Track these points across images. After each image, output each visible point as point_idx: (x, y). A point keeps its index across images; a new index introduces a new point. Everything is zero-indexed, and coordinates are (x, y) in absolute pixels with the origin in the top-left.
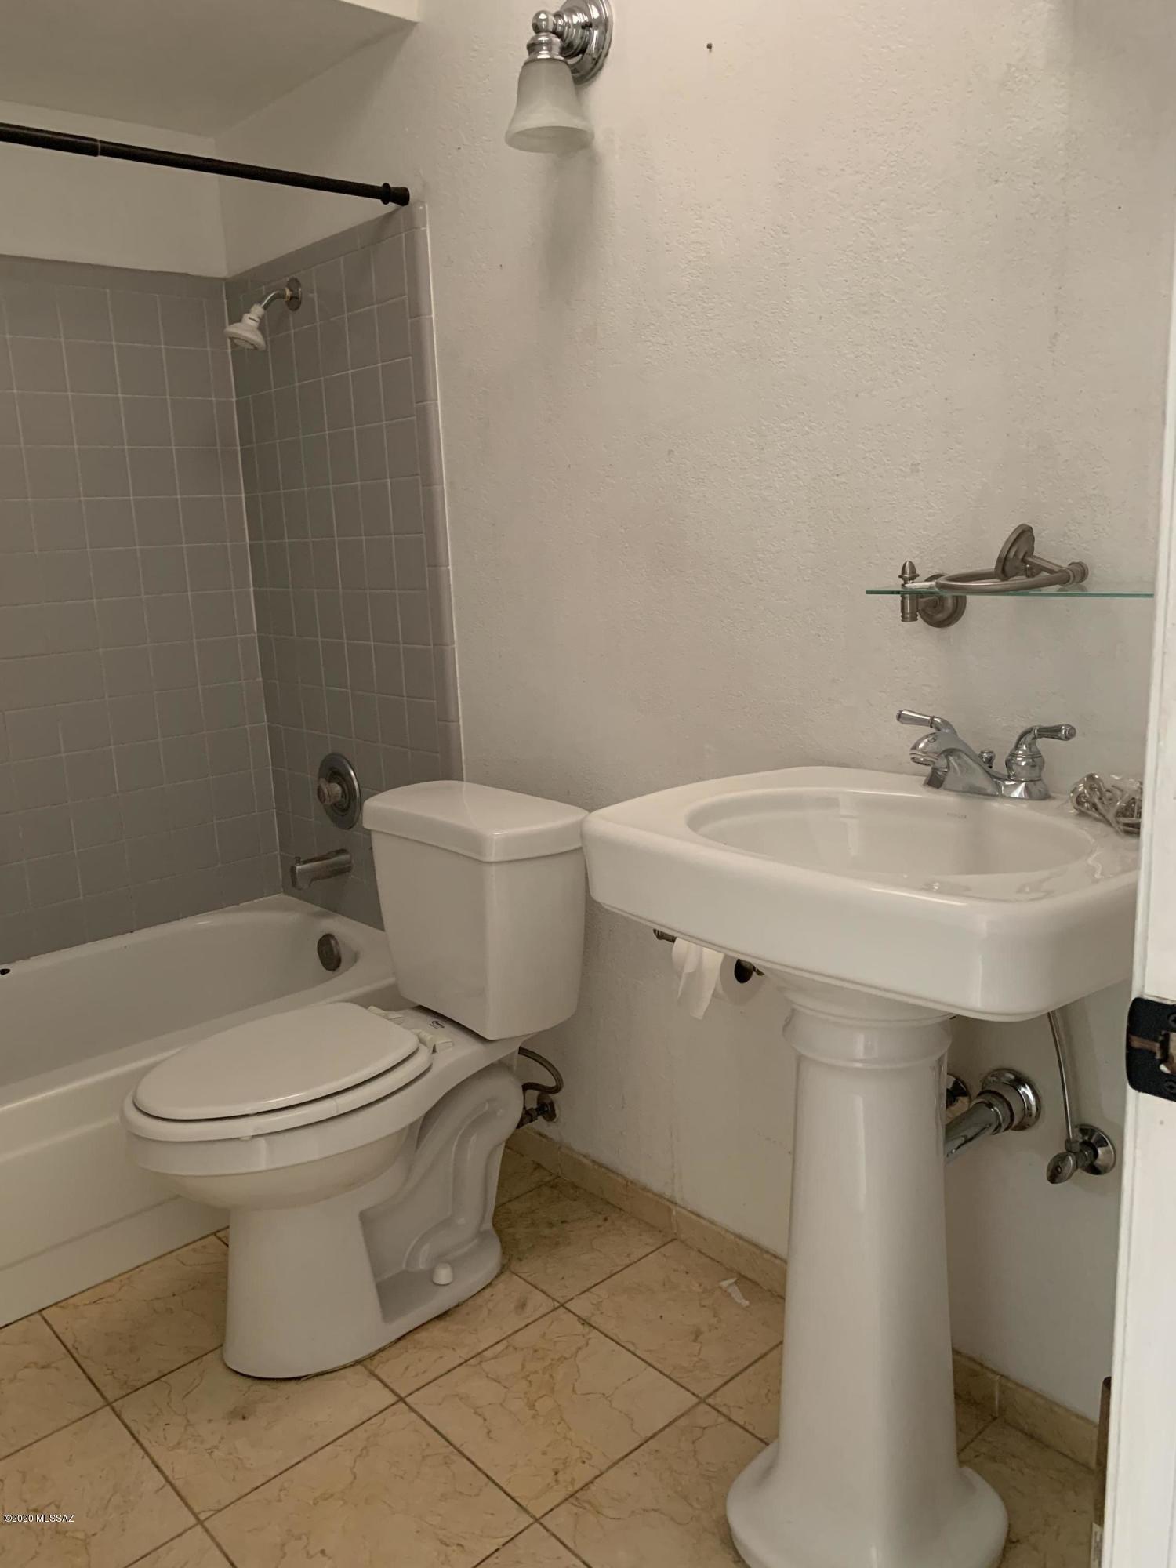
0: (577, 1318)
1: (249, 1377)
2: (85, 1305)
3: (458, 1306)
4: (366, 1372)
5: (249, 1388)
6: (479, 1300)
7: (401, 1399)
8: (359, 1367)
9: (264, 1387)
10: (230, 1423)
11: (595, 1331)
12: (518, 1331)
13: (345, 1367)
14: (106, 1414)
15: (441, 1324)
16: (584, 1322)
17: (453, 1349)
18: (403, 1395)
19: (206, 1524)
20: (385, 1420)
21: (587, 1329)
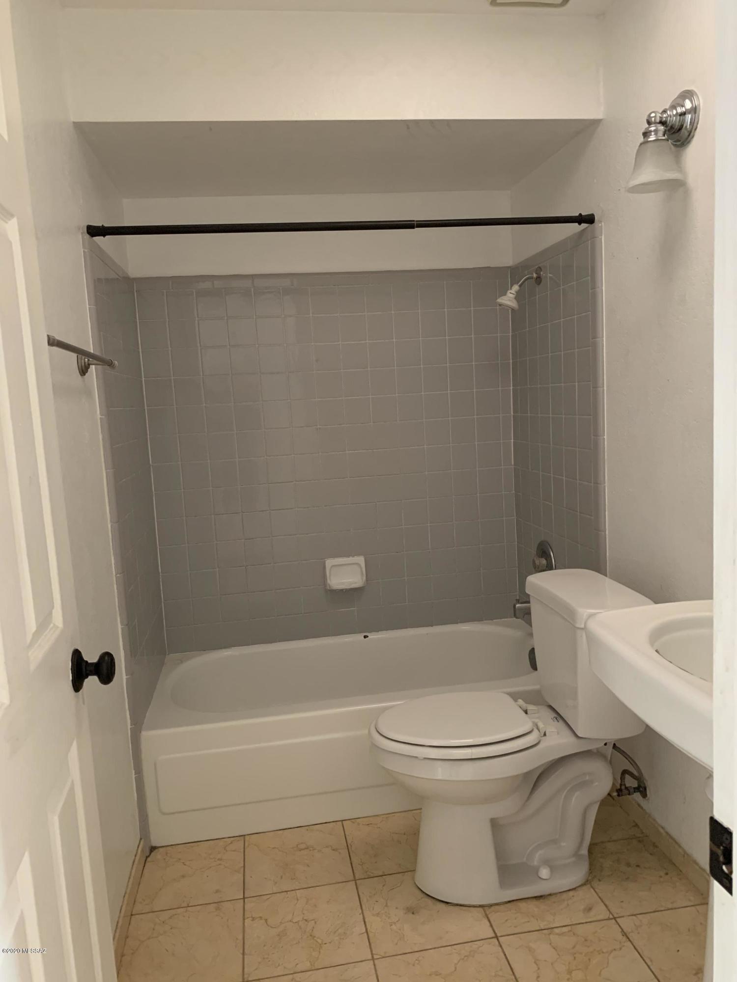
0: (620, 930)
1: (424, 892)
2: (363, 825)
3: (550, 895)
4: (484, 915)
5: (422, 898)
6: (564, 896)
7: (496, 937)
8: (481, 909)
9: (429, 901)
10: (406, 913)
11: (629, 942)
12: (579, 924)
13: (474, 906)
14: (352, 885)
15: (535, 902)
16: (624, 934)
17: (537, 919)
18: (499, 935)
19: (376, 961)
20: (483, 945)
21: (625, 938)
